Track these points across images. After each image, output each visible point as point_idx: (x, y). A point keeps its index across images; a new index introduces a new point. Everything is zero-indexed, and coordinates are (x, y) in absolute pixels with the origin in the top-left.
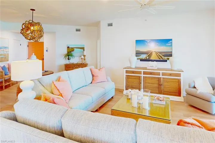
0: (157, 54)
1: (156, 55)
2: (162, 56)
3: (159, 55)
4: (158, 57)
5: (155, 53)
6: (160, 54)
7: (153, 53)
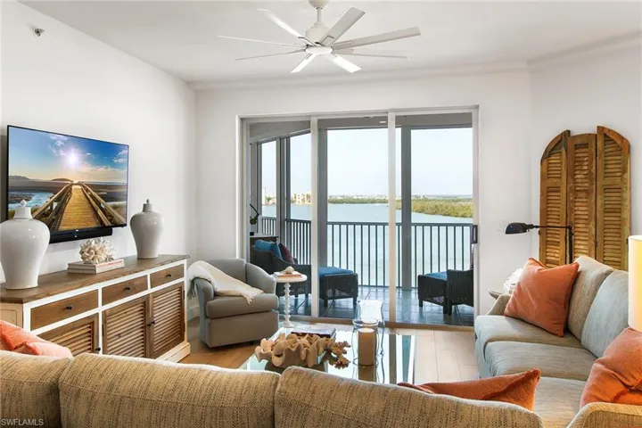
0: (87, 190)
1: (82, 194)
2: (99, 198)
3: (91, 196)
4: (90, 203)
5: (80, 187)
6: (94, 193)
7: (73, 187)
